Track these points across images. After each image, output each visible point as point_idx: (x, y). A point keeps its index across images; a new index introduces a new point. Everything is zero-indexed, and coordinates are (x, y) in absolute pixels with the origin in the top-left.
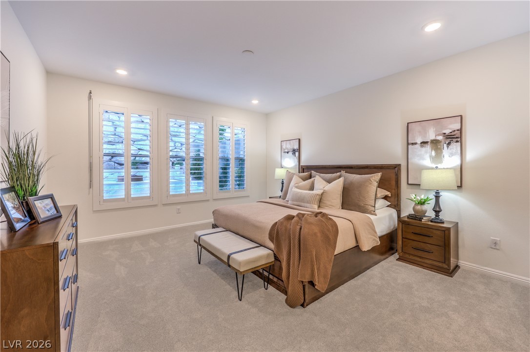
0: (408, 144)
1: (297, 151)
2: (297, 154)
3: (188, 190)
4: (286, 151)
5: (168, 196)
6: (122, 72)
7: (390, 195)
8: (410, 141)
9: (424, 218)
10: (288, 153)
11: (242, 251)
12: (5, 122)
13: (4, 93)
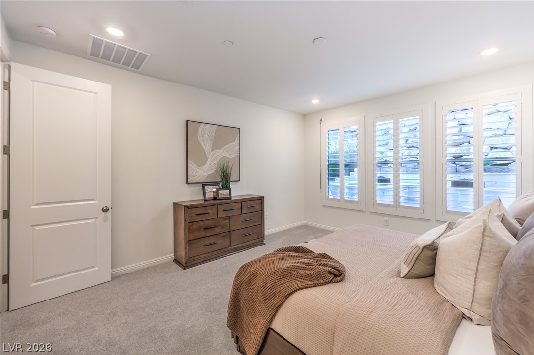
5: (375, 203)
6: (315, 101)
12: (235, 156)
13: (234, 143)
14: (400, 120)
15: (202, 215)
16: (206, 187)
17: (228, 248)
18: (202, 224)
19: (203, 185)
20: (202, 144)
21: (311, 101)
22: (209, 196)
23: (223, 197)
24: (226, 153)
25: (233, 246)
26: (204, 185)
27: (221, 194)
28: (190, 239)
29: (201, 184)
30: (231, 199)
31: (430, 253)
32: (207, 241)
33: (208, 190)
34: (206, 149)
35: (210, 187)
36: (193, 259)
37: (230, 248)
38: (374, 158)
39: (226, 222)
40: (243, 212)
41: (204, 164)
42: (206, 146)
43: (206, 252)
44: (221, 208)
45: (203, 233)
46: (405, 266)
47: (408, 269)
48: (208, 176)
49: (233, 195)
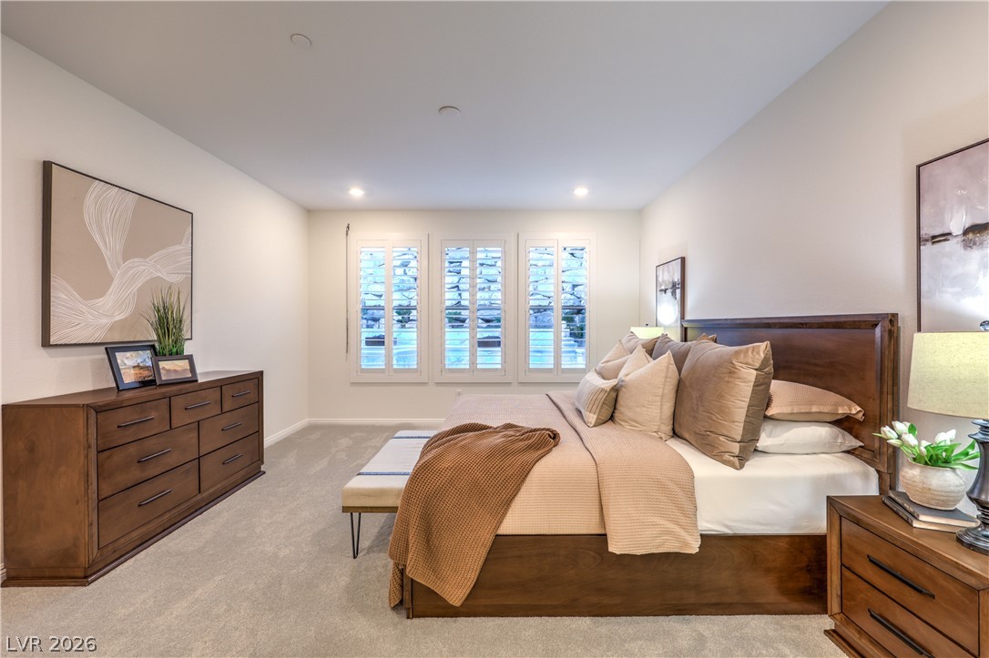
0: (920, 241)
1: (680, 287)
2: (678, 291)
3: (473, 362)
4: (663, 288)
5: (443, 370)
6: (357, 193)
7: (860, 417)
8: (927, 231)
9: (922, 518)
10: (665, 291)
11: (394, 474)
12: (181, 277)
13: (178, 247)
14: (478, 249)
15: (134, 428)
16: (119, 356)
17: (195, 499)
18: (132, 449)
19: (106, 349)
20: (97, 238)
21: (348, 190)
22: (129, 377)
23: (173, 377)
24: (159, 269)
25: (205, 491)
26: (111, 350)
27: (168, 371)
28: (104, 494)
29: (103, 348)
30: (197, 381)
31: (614, 394)
32: (145, 492)
33: (126, 361)
34: (106, 253)
35: (128, 354)
36: (110, 548)
37: (199, 497)
38: (442, 302)
39: (191, 436)
40: (226, 408)
41: (102, 294)
42: (110, 244)
43: (143, 523)
44: (178, 403)
45: (136, 474)
46: (591, 415)
47: (595, 417)
48: (112, 328)
49: (199, 370)
